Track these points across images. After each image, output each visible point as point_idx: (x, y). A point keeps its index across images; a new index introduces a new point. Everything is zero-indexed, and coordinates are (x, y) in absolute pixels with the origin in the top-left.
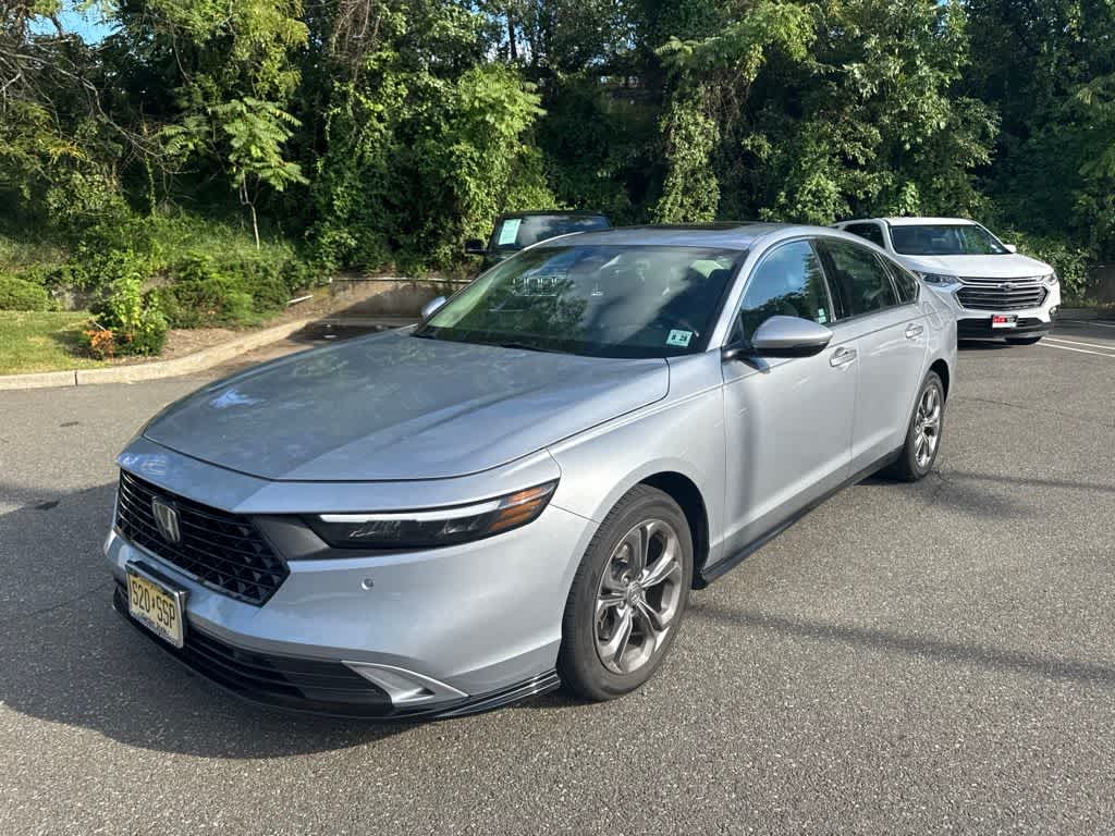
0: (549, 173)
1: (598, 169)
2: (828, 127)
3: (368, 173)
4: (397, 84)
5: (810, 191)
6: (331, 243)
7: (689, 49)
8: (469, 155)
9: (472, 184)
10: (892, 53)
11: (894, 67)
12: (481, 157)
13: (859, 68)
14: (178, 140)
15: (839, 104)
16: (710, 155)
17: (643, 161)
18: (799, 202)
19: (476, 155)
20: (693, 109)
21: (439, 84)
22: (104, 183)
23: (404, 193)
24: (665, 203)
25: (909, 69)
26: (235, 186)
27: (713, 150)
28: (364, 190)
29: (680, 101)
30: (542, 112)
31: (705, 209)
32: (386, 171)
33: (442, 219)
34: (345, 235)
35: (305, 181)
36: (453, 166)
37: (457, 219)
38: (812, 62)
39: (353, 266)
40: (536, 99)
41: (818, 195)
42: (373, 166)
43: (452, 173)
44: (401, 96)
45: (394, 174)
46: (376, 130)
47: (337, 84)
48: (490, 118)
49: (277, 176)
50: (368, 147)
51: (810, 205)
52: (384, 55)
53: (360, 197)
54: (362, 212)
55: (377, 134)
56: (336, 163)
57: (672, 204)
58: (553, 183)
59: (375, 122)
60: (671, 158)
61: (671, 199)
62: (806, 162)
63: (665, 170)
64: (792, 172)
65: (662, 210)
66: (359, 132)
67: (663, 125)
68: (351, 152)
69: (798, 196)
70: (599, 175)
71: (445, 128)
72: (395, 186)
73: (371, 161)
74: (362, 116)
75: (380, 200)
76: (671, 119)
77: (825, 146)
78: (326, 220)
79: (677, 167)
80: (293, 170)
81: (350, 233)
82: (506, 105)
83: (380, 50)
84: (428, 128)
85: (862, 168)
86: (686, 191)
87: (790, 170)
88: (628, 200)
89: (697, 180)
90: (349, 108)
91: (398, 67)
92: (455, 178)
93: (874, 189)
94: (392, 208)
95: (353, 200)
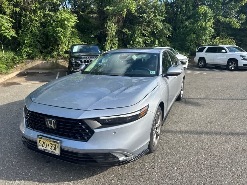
0: (79, 35)
2: (140, 28)
3: (34, 35)
4: (40, 13)
5: (137, 41)
6: (25, 52)
7: (111, 9)
8: (61, 31)
9: (62, 38)
10: (152, 13)
11: (152, 15)
12: (64, 31)
13: (146, 15)
15: (142, 23)
16: (116, 33)
17: (101, 33)
18: (135, 44)
19: (63, 31)
20: (112, 22)
21: (52, 13)
23: (43, 39)
24: (107, 43)
25: (155, 16)
27: (116, 32)
28: (33, 39)
29: (109, 20)
30: (78, 21)
31: (115, 45)
32: (39, 34)
33: (54, 45)
34: (29, 50)
35: (17, 36)
36: (57, 33)
37: (58, 46)
38: (136, 14)
39: (31, 57)
40: (76, 18)
41: (139, 42)
44: (42, 16)
45: (41, 35)
46: (35, 24)
47: (24, 12)
48: (66, 22)
49: (9, 35)
50: (33, 28)
51: (137, 44)
52: (37, 5)
53: (32, 40)
54: (32, 44)
55: (36, 25)
56: (25, 32)
57: (108, 43)
58: (80, 38)
59: (35, 22)
60: (108, 33)
61: (108, 42)
62: (136, 35)
63: (106, 36)
64: (133, 37)
65: (106, 44)
66: (31, 24)
67: (105, 25)
68: (29, 29)
69: (135, 42)
70: (91, 36)
71: (54, 24)
72: (41, 38)
73: (35, 32)
74: (31, 20)
75: (37, 41)
76: (107, 24)
77: (140, 32)
78: (23, 46)
79: (109, 35)
80: (13, 33)
81: (30, 49)
82: (70, 19)
83: (35, 4)
84: (49, 24)
85: (147, 37)
86: (111, 40)
87: (133, 36)
88: (98, 42)
89: (113, 38)
90: (28, 18)
91: (40, 9)
92: (58, 36)
93: (149, 41)
94: (40, 43)
95: (30, 41)
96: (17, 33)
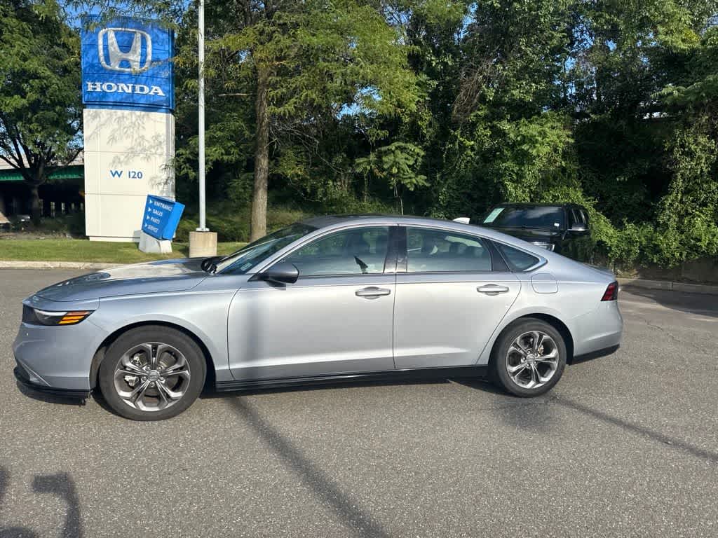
1: (616, 176)
3: (460, 181)
4: (484, 129)
7: (677, 93)
8: (511, 169)
12: (520, 169)
14: (363, 164)
16: (712, 165)
19: (516, 169)
20: (694, 133)
21: (507, 127)
22: (341, 186)
24: (666, 200)
26: (391, 188)
28: (457, 190)
29: (682, 128)
30: (571, 141)
31: (704, 204)
32: (471, 179)
35: (428, 185)
36: (502, 175)
42: (463, 176)
43: (501, 180)
44: (486, 135)
45: (476, 181)
46: (469, 156)
47: (452, 131)
48: (525, 147)
49: (411, 183)
50: (463, 166)
52: (479, 113)
53: (455, 194)
54: (454, 202)
55: (469, 158)
56: (446, 175)
57: (673, 201)
58: (587, 185)
59: (469, 151)
60: (673, 168)
61: (672, 197)
63: (670, 176)
65: (663, 204)
66: (460, 157)
67: (667, 145)
68: (454, 169)
70: (618, 180)
71: (508, 153)
72: (476, 187)
73: (464, 174)
74: (463, 148)
75: (466, 196)
76: (674, 141)
78: (434, 206)
79: (678, 174)
80: (421, 180)
82: (537, 138)
83: (479, 110)
84: (498, 153)
86: (687, 192)
90: (457, 144)
91: (487, 119)
92: (501, 183)
94: (473, 200)
95: (450, 195)
96: (431, 179)
